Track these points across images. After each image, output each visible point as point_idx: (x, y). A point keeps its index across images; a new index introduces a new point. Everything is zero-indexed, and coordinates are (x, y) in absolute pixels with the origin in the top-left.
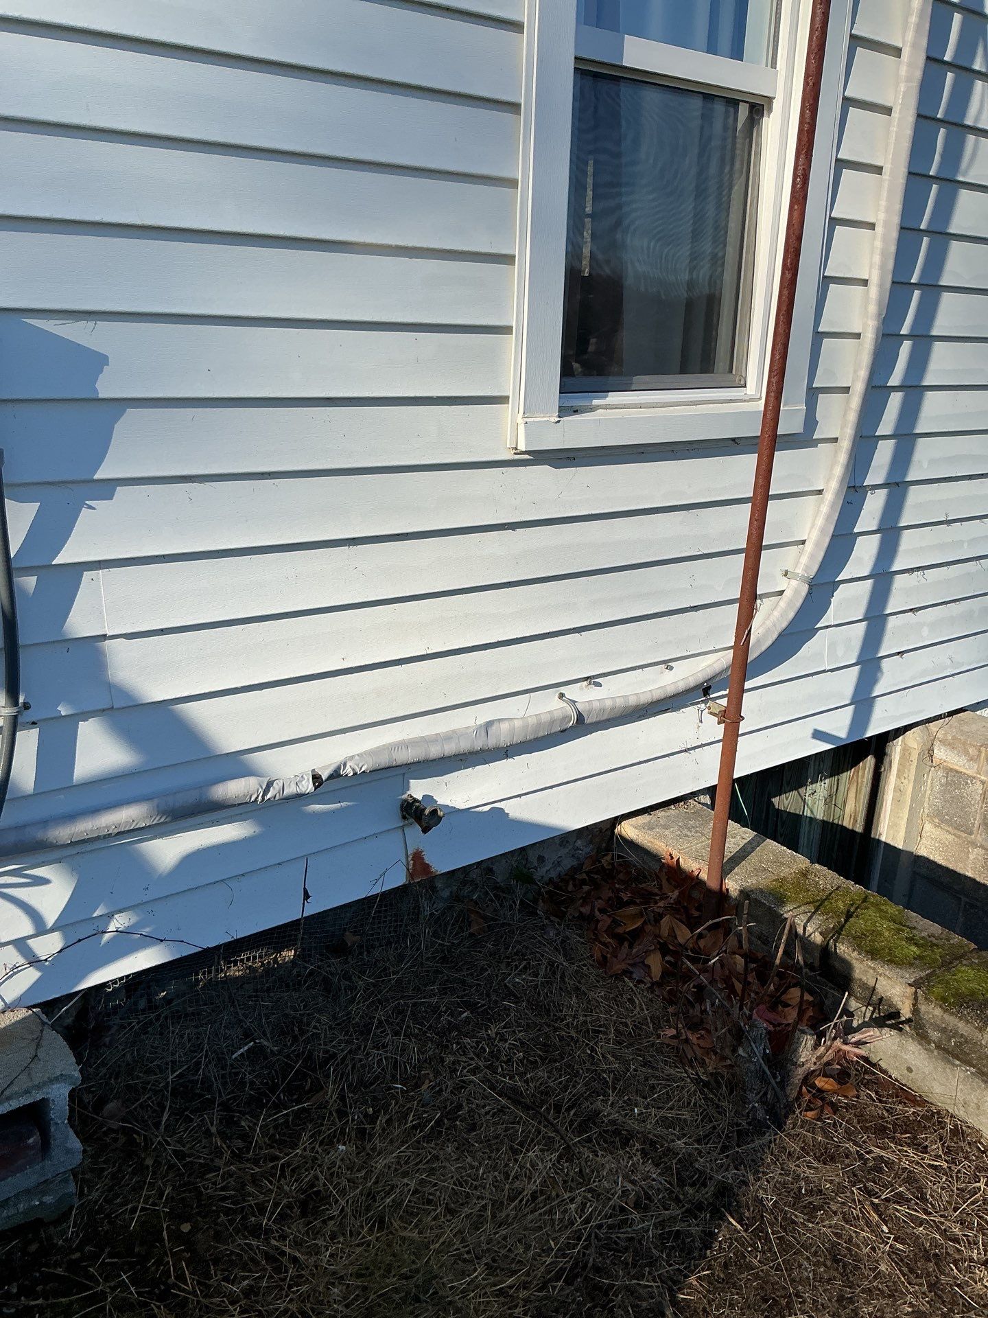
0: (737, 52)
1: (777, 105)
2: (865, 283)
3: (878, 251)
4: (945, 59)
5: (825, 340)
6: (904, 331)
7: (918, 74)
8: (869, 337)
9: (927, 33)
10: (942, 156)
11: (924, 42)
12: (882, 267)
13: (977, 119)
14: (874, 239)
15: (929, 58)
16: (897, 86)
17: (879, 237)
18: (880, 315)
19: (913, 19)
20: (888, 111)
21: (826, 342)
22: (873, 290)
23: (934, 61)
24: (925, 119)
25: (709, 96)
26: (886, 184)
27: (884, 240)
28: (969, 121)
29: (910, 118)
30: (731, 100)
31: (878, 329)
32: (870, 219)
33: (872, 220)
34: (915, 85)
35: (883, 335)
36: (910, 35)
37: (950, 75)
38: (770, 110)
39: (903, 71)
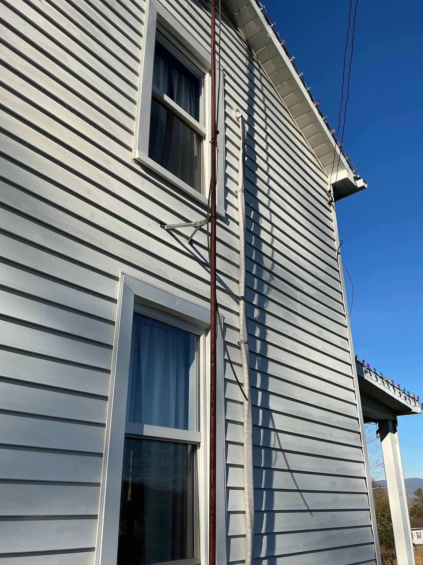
0: (186, 427)
1: (202, 445)
2: (244, 512)
3: (247, 499)
4: (259, 425)
5: (231, 539)
6: (263, 532)
7: (251, 432)
8: (249, 536)
9: (251, 417)
10: (265, 459)
11: (251, 421)
12: (250, 506)
13: (274, 445)
14: (245, 494)
15: (253, 425)
16: (244, 436)
17: (246, 493)
18: (252, 526)
19: (246, 413)
20: (242, 444)
21: (232, 540)
22: (248, 516)
23: (255, 426)
24: (256, 447)
25: (176, 443)
26: (246, 472)
27: (249, 495)
28: (272, 446)
29: (251, 447)
30: (185, 444)
31: (252, 533)
32: (242, 486)
33: (243, 486)
34: (250, 435)
35: (255, 534)
36: (246, 419)
37: (262, 430)
38: (199, 447)
39: (245, 430)
